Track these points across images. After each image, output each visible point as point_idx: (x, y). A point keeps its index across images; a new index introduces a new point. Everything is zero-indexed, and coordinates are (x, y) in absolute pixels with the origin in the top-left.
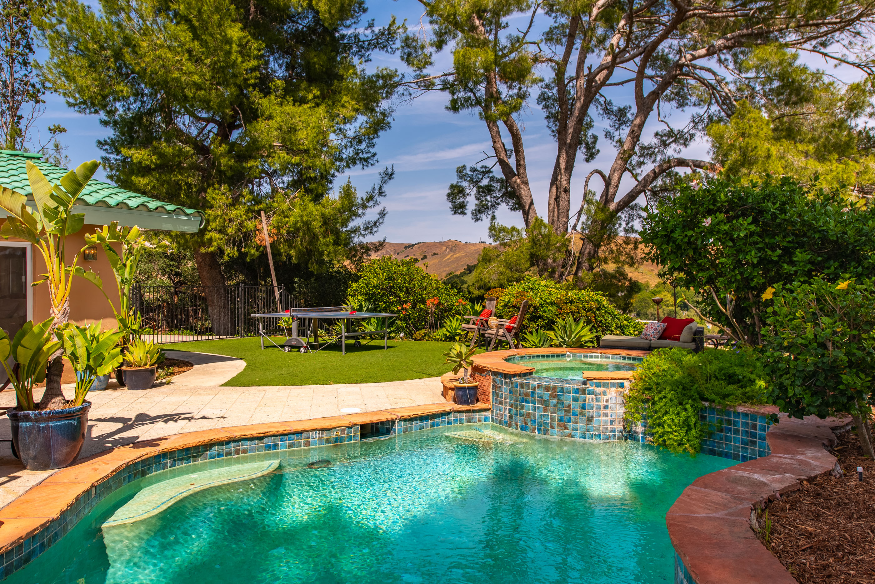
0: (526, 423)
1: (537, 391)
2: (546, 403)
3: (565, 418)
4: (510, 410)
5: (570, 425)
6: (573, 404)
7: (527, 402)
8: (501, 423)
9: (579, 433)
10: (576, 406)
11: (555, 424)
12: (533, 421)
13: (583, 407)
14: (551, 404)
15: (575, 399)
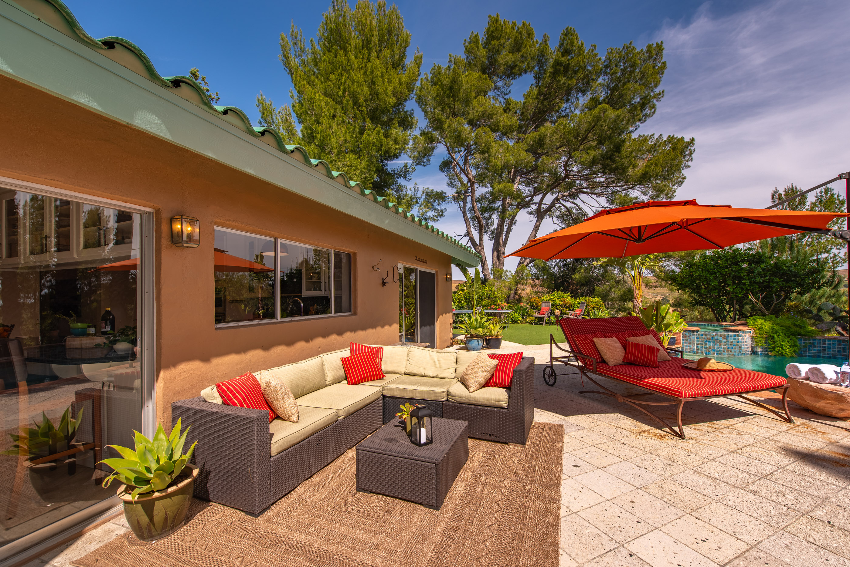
0: (709, 351)
1: (715, 337)
2: (720, 342)
3: (731, 347)
4: (697, 346)
5: (733, 350)
6: (734, 341)
7: (709, 342)
8: (690, 352)
9: (736, 354)
10: (735, 342)
11: (725, 350)
12: (714, 350)
13: (738, 342)
14: (723, 342)
15: (734, 339)
